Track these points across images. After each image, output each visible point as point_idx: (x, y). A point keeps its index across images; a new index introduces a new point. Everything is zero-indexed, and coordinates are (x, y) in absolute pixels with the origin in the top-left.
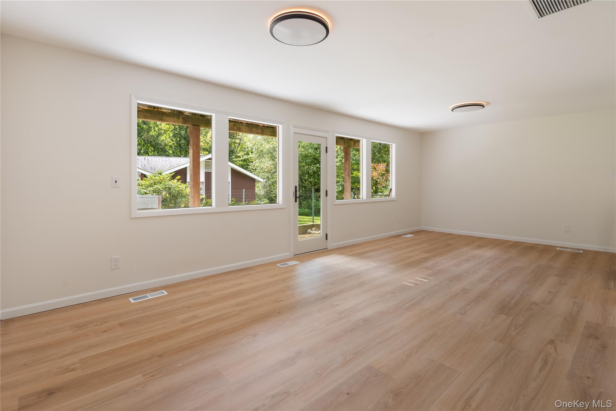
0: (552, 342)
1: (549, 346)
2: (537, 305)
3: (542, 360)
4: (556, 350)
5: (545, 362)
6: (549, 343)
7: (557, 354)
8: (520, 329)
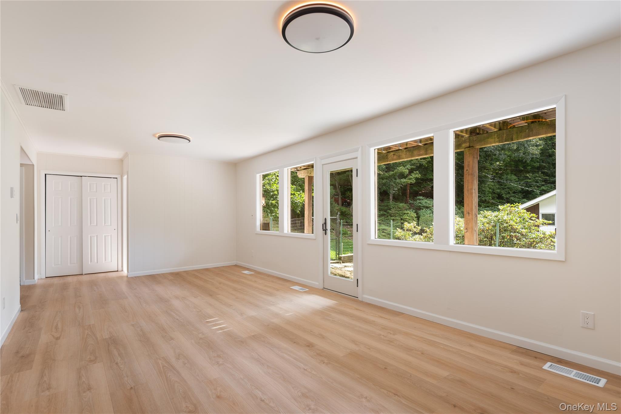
0: (58, 339)
1: (59, 336)
2: (90, 361)
3: (59, 328)
4: (53, 336)
5: (56, 328)
6: (59, 337)
7: (51, 334)
8: (85, 336)
